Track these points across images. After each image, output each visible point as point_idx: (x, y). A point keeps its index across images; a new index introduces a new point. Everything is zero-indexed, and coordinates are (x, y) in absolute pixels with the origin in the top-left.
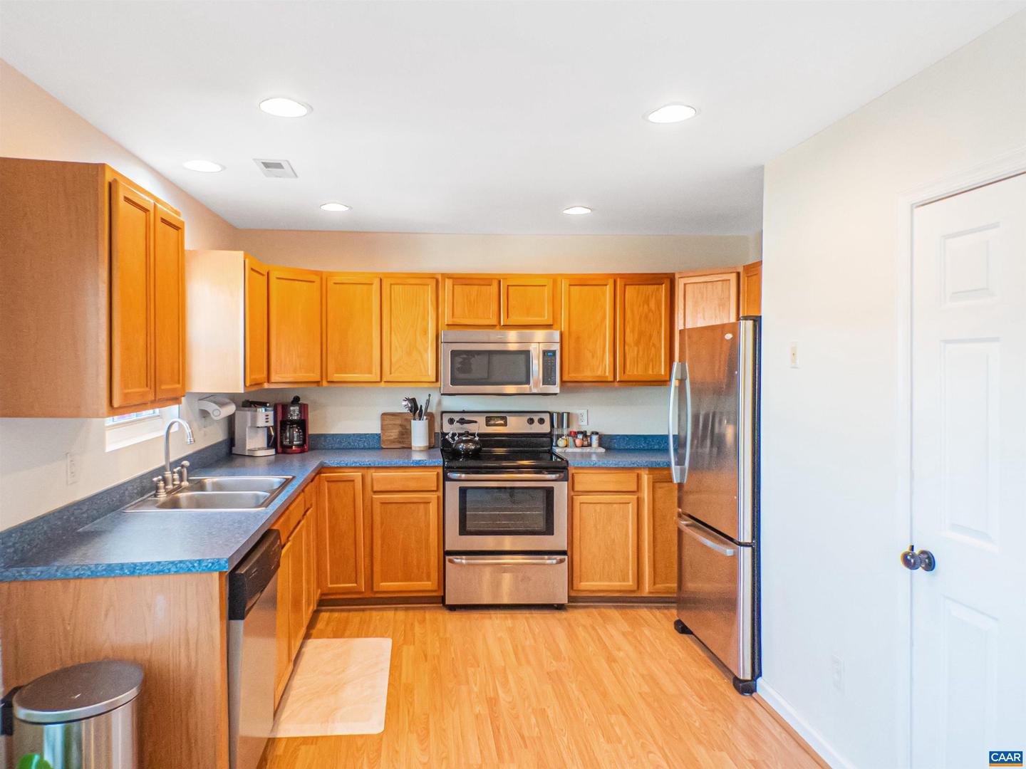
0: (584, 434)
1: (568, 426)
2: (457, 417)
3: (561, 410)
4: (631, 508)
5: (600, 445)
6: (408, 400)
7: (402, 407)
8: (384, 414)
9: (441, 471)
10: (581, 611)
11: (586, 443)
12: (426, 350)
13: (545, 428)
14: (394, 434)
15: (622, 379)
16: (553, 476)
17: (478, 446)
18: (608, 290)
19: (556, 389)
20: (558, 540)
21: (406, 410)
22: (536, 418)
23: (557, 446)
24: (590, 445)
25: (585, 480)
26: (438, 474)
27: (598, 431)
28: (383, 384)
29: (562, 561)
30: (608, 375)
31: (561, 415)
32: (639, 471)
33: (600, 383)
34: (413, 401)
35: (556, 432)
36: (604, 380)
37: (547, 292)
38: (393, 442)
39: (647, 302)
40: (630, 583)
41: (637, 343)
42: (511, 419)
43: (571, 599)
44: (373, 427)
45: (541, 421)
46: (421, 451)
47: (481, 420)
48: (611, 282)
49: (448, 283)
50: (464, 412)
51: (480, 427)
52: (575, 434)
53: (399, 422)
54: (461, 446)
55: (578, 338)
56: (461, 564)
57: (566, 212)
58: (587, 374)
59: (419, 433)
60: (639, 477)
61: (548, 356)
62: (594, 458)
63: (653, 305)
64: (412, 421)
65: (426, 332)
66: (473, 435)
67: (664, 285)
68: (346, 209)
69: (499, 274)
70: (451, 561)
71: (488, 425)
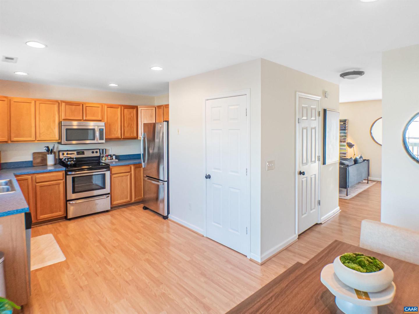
0: (111, 156)
1: (105, 153)
2: (65, 153)
3: (103, 148)
4: (129, 177)
5: (116, 158)
6: (46, 147)
7: (44, 150)
8: (34, 153)
9: (64, 172)
10: (114, 211)
11: (111, 158)
12: (55, 128)
13: (98, 154)
14: (39, 160)
15: (124, 138)
16: (105, 170)
17: (75, 162)
18: (119, 109)
19: (104, 141)
20: (107, 190)
22: (95, 151)
23: (102, 160)
24: (113, 159)
25: (115, 170)
26: (63, 173)
27: (114, 154)
28: (36, 142)
29: (108, 197)
30: (119, 136)
31: (103, 150)
32: (130, 166)
33: (117, 139)
34: (48, 147)
35: (101, 156)
36: (118, 138)
37: (100, 109)
38: (38, 163)
39: (130, 114)
40: (129, 199)
41: (128, 126)
42: (85, 152)
43: (111, 208)
44: (30, 158)
45: (97, 152)
46: (52, 166)
47: (75, 153)
48: (120, 107)
49: (63, 104)
50: (68, 150)
51: (75, 156)
52: (107, 156)
53: (41, 155)
54: (69, 163)
55: (110, 125)
56: (73, 203)
58: (113, 136)
59: (50, 159)
60: (131, 168)
61: (101, 131)
62: (114, 163)
63: (132, 115)
64: (48, 155)
65: (54, 121)
66: (73, 158)
67: (135, 109)
68: (26, 74)
69: (84, 102)
70: (69, 203)
71: (77, 155)
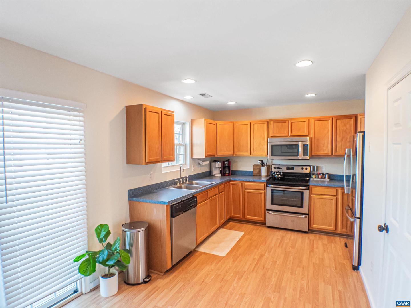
0: (323, 174)
1: (317, 171)
2: (277, 167)
3: (314, 165)
4: (334, 202)
5: (329, 177)
6: (260, 160)
7: (258, 163)
8: (254, 165)
9: (266, 184)
10: (313, 235)
11: (323, 177)
12: (264, 145)
13: (308, 171)
14: (257, 171)
15: (335, 154)
16: (304, 188)
17: (282, 176)
18: (330, 122)
19: (308, 158)
20: (305, 210)
21: (259, 164)
22: (304, 168)
23: (312, 178)
24: (325, 178)
25: (315, 190)
26: (265, 184)
27: (327, 172)
28: (251, 156)
29: (306, 217)
30: (329, 152)
31: (314, 167)
32: (337, 188)
33: (326, 156)
34: (262, 161)
35: (312, 173)
36: (328, 154)
37: (306, 124)
38: (257, 174)
39: (345, 125)
40: (332, 228)
41: (342, 141)
42: (295, 168)
43: (309, 230)
44: (251, 169)
45: (306, 169)
46: (264, 177)
47: (285, 167)
48: (331, 119)
49: (272, 123)
50: (279, 165)
51: (284, 170)
52: (320, 174)
53: (258, 167)
54: (276, 176)
55: (318, 140)
56: (272, 214)
57: (306, 96)
58: (321, 153)
59: (264, 170)
60: (337, 191)
61: (305, 146)
63: (348, 126)
64: (262, 167)
65: (264, 139)
66: (281, 172)
67: (352, 119)
68: (235, 103)
69: (290, 119)
70: (268, 212)
71: (287, 169)
